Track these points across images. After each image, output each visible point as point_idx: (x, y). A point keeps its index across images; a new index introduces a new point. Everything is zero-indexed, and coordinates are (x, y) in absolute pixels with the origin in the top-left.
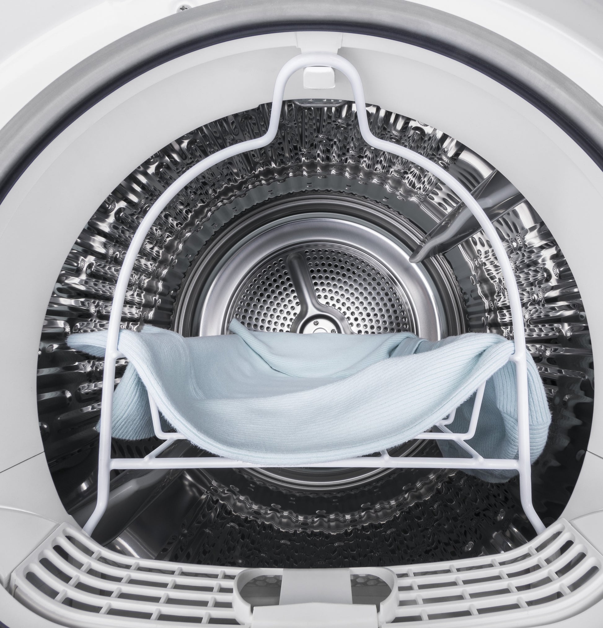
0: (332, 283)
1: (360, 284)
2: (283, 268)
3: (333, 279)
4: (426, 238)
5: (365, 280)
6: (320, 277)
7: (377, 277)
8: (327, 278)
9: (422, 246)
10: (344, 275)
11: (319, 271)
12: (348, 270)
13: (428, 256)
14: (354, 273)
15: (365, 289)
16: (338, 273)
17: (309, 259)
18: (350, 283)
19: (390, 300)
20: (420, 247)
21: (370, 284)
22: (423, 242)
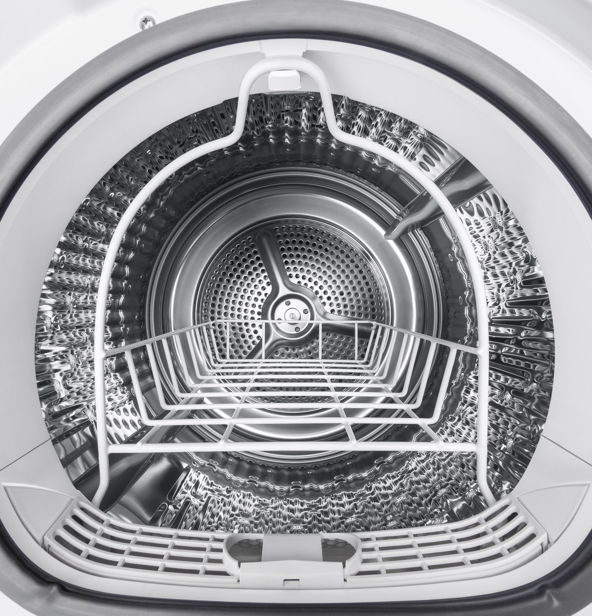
0: (304, 262)
1: (333, 262)
2: (253, 246)
3: (305, 257)
4: (404, 211)
5: (337, 257)
6: (291, 256)
7: (351, 254)
8: (298, 256)
9: (399, 220)
10: (316, 253)
11: (289, 249)
12: (320, 247)
13: (405, 232)
14: (326, 250)
15: (338, 267)
16: (309, 251)
17: (279, 237)
18: (322, 261)
19: (364, 278)
20: (396, 222)
21: (343, 261)
22: (400, 215)
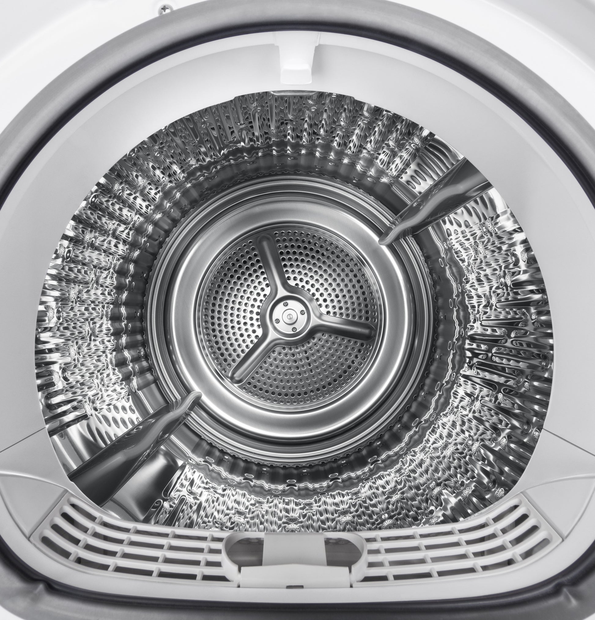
0: (302, 265)
1: (329, 266)
2: (253, 249)
3: (302, 261)
4: (396, 219)
5: (333, 261)
6: (290, 259)
7: (346, 259)
8: (296, 260)
9: (392, 228)
10: (313, 257)
11: (288, 253)
12: (318, 252)
13: (397, 239)
14: (323, 255)
15: (334, 270)
16: (307, 255)
17: (278, 241)
18: (318, 264)
19: (359, 281)
20: (389, 229)
21: (338, 266)
22: (393, 223)
